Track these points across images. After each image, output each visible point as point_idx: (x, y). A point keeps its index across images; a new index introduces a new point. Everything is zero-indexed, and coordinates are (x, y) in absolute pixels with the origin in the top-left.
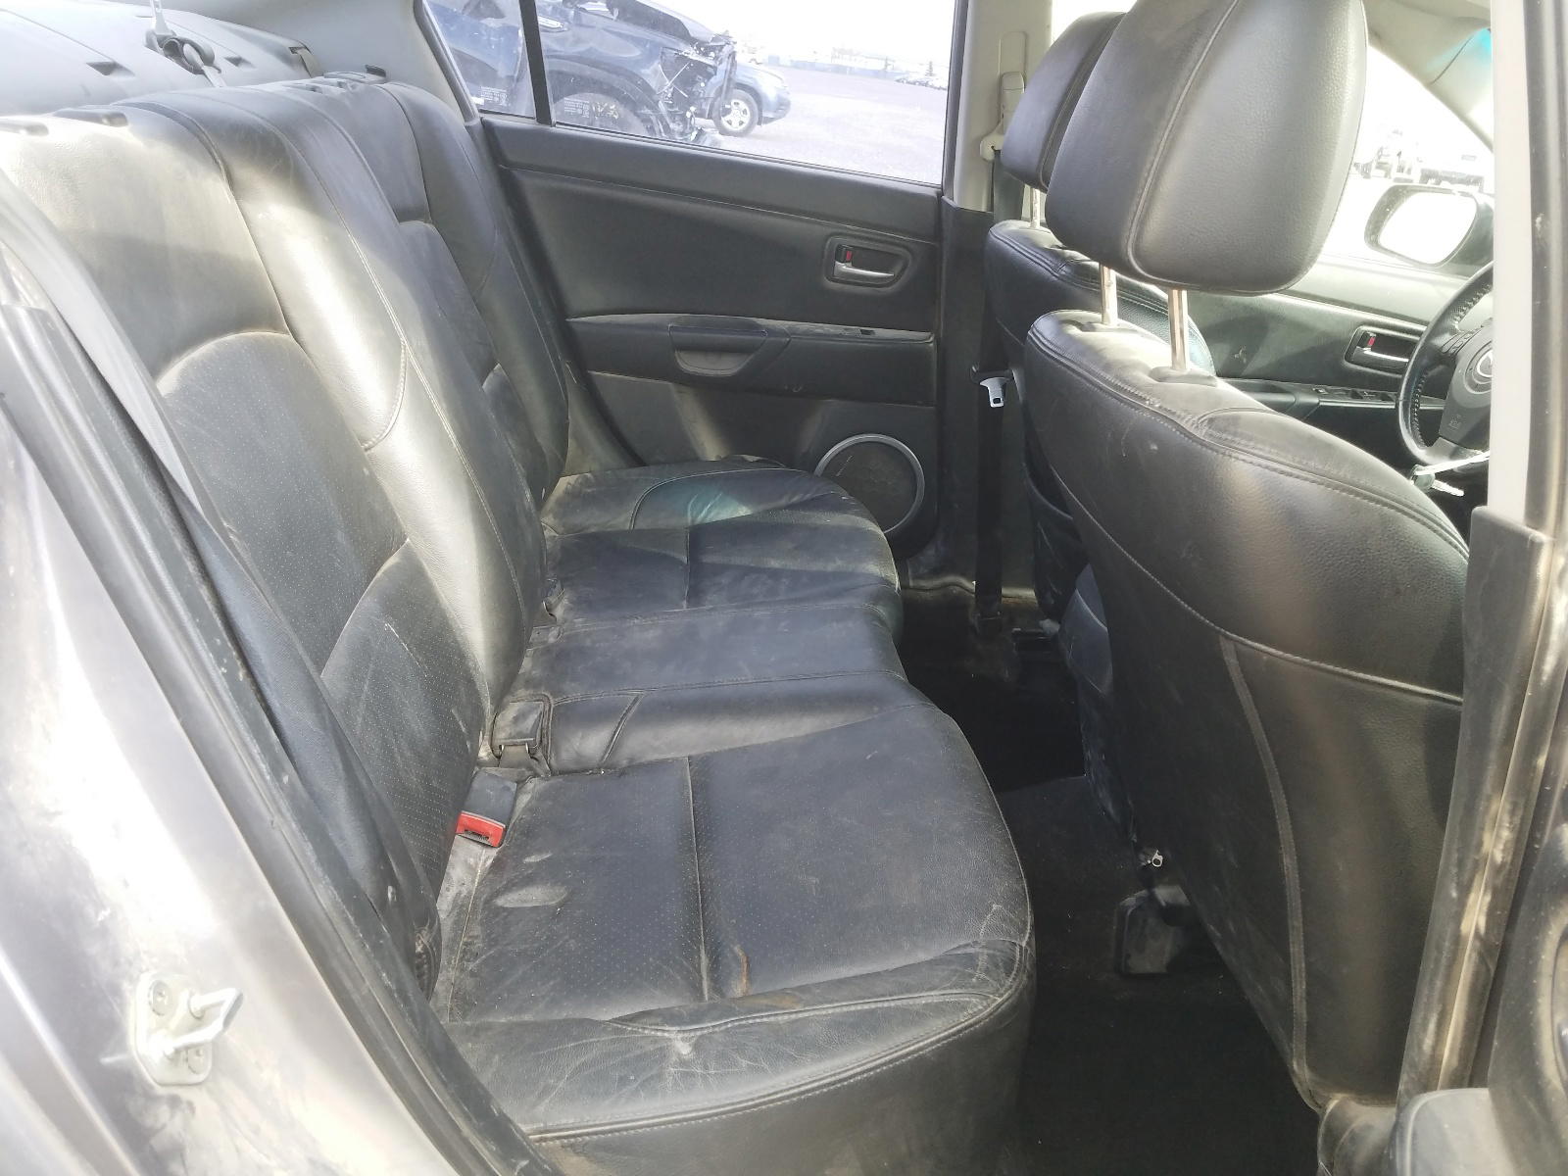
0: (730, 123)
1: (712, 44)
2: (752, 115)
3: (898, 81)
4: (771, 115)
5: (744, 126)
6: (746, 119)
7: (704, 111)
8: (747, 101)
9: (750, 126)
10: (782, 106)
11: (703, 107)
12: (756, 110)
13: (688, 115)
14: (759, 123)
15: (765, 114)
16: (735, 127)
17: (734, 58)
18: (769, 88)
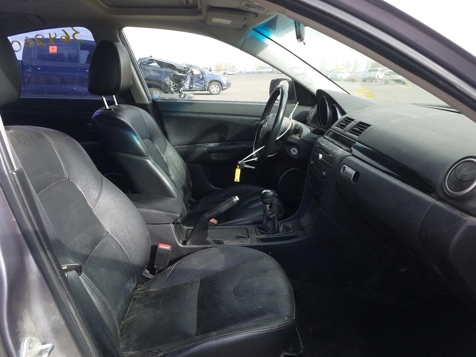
0: (214, 91)
1: (184, 70)
2: (220, 88)
3: (277, 73)
4: (225, 88)
5: (218, 92)
6: (218, 90)
7: (206, 89)
8: (218, 85)
9: (220, 92)
10: (229, 85)
11: (205, 88)
12: (221, 87)
13: (180, 90)
14: (222, 90)
15: (223, 88)
16: (215, 92)
17: (193, 73)
18: (224, 80)
